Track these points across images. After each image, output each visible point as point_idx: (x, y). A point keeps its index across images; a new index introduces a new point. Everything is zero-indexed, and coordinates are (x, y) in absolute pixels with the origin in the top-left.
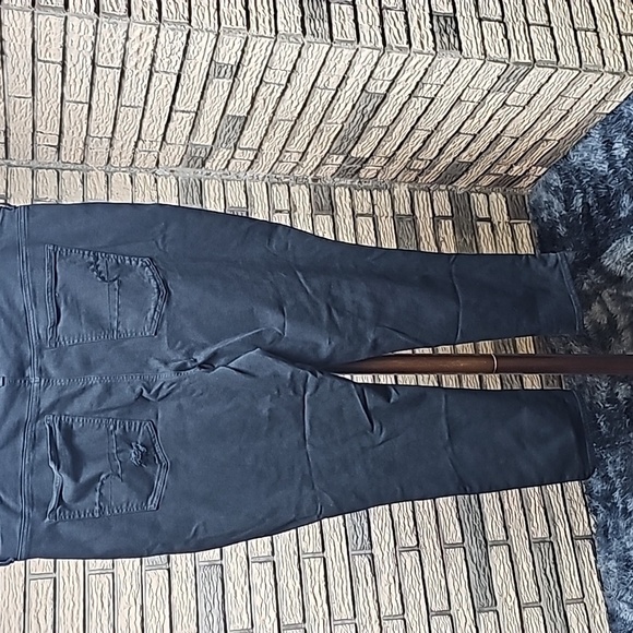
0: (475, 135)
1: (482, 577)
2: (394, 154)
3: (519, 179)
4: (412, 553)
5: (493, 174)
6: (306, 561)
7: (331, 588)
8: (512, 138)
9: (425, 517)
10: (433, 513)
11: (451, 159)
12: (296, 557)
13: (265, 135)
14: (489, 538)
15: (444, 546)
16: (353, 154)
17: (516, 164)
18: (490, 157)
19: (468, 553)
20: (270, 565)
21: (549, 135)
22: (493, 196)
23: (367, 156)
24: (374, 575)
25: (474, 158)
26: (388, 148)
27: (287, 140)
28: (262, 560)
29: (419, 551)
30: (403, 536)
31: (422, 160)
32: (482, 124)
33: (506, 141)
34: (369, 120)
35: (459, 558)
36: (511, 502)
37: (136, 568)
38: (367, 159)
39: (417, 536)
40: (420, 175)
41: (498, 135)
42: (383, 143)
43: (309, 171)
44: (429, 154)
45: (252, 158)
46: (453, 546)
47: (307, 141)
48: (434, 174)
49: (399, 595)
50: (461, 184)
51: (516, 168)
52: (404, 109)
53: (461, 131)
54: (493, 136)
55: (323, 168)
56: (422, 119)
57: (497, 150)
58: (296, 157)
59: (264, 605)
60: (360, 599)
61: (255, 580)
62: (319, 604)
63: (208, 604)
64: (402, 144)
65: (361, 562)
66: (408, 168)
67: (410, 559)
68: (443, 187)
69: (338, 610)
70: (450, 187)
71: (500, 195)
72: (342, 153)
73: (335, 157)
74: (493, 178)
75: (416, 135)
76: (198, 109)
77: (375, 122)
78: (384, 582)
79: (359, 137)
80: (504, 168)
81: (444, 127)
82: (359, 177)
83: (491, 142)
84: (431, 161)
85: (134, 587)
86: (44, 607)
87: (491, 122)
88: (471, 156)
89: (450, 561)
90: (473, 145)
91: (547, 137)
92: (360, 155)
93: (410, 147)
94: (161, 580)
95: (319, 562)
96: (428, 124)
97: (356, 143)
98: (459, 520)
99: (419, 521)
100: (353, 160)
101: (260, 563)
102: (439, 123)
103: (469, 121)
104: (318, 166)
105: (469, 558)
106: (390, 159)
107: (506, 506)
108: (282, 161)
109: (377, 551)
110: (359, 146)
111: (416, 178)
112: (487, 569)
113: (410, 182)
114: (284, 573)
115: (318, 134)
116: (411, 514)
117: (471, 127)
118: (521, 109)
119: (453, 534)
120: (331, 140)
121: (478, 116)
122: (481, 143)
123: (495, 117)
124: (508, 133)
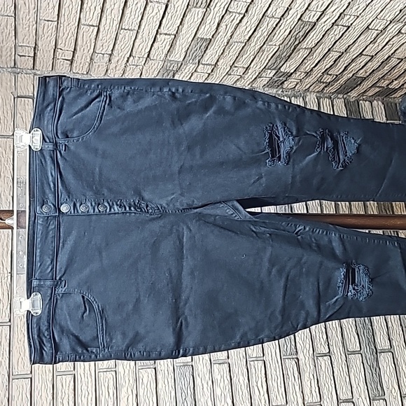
0: (373, 56)
1: (374, 375)
2: (312, 70)
3: (395, 91)
4: (325, 358)
5: (378, 87)
6: (252, 363)
7: (270, 382)
8: (398, 59)
9: (334, 332)
10: (339, 329)
11: (351, 75)
12: (245, 360)
13: (222, 54)
14: (379, 348)
15: (348, 353)
16: (282, 70)
17: (396, 80)
18: (379, 74)
19: (364, 358)
20: (226, 365)
22: (375, 103)
23: (292, 71)
24: (300, 373)
25: (368, 74)
26: (308, 66)
27: (237, 57)
28: (220, 362)
29: (330, 356)
30: (319, 345)
31: (330, 75)
32: (380, 47)
33: (394, 61)
34: (300, 43)
35: (358, 361)
36: (393, 322)
37: (132, 367)
38: (292, 74)
39: (328, 345)
40: (326, 87)
41: (389, 56)
42: (305, 61)
43: (248, 83)
44: (335, 71)
45: (209, 72)
46: (354, 353)
47: (251, 59)
48: (336, 86)
49: (317, 388)
50: (353, 95)
51: (395, 82)
52: (327, 35)
53: (364, 53)
54: (386, 58)
55: (259, 80)
56: (338, 43)
57: (385, 68)
58: (241, 71)
59: (223, 394)
60: (290, 390)
61: (217, 376)
62: (262, 394)
63: (183, 394)
64: (319, 62)
65: (291, 364)
66: (319, 81)
67: (324, 362)
68: (340, 96)
69: (275, 398)
70: (345, 96)
71: (380, 103)
72: (275, 69)
73: (269, 71)
74: (377, 90)
75: (331, 55)
76: (177, 32)
77: (304, 45)
78: (306, 378)
79: (289, 57)
80: (387, 82)
81: (352, 50)
82: (282, 88)
83: (383, 62)
84: (337, 76)
85: (131, 381)
86: (67, 396)
87: (387, 46)
88: (366, 72)
89: (352, 364)
90: (370, 64)
92: (288, 70)
93: (325, 64)
94: (150, 376)
95: (261, 363)
96: (341, 47)
97: (287, 61)
98: (358, 334)
99: (329, 335)
100: (280, 75)
101: (220, 364)
102: (349, 46)
103: (371, 45)
104: (256, 78)
105: (365, 361)
106: (308, 74)
107: (390, 325)
108: (230, 75)
109: (301, 356)
110: (288, 64)
111: (323, 89)
112: (378, 369)
113: (318, 92)
114: (237, 372)
115: (260, 54)
116: (324, 330)
117: (371, 50)
119: (353, 344)
120: (269, 58)
121: (378, 41)
122: (375, 63)
123: (391, 42)
124: (397, 55)
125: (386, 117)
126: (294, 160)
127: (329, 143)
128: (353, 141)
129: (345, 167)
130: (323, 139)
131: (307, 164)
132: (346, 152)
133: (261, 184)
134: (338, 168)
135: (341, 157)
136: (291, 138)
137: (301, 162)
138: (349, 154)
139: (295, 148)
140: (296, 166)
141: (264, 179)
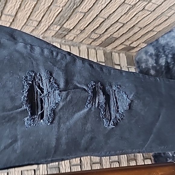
0: (124, 24)
2: (84, 29)
3: (134, 48)
5: (125, 45)
8: (139, 28)
11: (109, 35)
13: (19, 8)
16: (65, 26)
17: (135, 41)
18: (126, 37)
21: (155, 28)
22: (121, 54)
23: (71, 28)
25: (120, 36)
26: (82, 26)
27: (31, 13)
31: (96, 34)
32: (130, 18)
33: (136, 29)
34: (77, 7)
38: (71, 30)
40: (93, 41)
41: (134, 25)
42: (80, 22)
43: (41, 33)
44: (100, 31)
45: (11, 21)
47: (42, 15)
48: (99, 42)
50: (109, 48)
51: (135, 43)
52: (96, 3)
53: (119, 21)
54: (132, 26)
55: (49, 32)
56: (103, 11)
57: (130, 33)
58: (35, 24)
64: (90, 23)
66: (89, 37)
68: (101, 48)
70: (104, 49)
71: (124, 55)
72: (59, 25)
73: (56, 26)
74: (123, 46)
75: (98, 20)
77: (80, 9)
79: (69, 17)
80: (130, 42)
81: (112, 18)
82: (65, 39)
83: (130, 29)
84: (100, 35)
88: (119, 35)
90: (121, 29)
91: (154, 30)
92: (68, 27)
93: (93, 26)
96: (105, 14)
97: (67, 20)
100: (64, 29)
102: (110, 15)
103: (124, 16)
104: (46, 30)
106: (82, 31)
108: (27, 25)
110: (68, 22)
111: (91, 43)
113: (88, 44)
115: (48, 12)
117: (123, 20)
118: (150, 12)
120: (55, 17)
121: (129, 14)
122: (125, 29)
123: (137, 15)
124: (139, 25)
125: (127, 63)
126: (60, 118)
127: (101, 98)
128: (125, 96)
129: (116, 124)
130: (95, 93)
131: (76, 123)
132: (118, 108)
133: (14, 151)
134: (109, 125)
135: (112, 113)
136: (57, 92)
137: (68, 119)
138: (121, 110)
139: (61, 104)
140: (62, 125)
141: (19, 143)
